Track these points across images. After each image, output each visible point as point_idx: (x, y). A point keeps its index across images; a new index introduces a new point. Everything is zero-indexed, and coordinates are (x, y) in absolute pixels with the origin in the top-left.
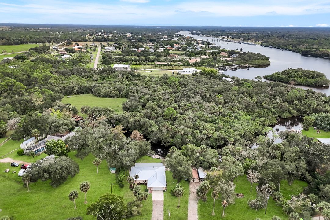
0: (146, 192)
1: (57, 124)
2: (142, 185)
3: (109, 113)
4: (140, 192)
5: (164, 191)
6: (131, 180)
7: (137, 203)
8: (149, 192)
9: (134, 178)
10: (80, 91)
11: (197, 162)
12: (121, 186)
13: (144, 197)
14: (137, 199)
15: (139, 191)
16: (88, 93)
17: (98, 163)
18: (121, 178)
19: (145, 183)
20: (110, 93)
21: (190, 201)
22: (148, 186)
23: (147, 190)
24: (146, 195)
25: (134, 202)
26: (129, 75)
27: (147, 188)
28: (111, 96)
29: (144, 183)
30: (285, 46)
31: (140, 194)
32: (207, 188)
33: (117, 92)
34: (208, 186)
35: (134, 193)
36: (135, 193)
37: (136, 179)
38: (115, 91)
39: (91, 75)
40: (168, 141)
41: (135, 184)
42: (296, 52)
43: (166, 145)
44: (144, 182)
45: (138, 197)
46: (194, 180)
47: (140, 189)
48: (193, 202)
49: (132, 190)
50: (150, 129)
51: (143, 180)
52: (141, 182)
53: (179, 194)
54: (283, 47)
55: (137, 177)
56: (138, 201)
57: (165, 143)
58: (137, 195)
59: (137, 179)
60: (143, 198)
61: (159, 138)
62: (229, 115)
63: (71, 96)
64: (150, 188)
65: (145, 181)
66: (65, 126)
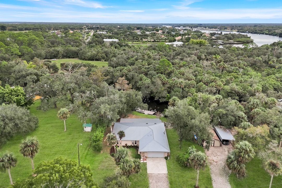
0: (136, 160)
1: (24, 73)
2: (131, 148)
3: (91, 68)
4: (127, 158)
5: (166, 158)
6: (112, 139)
7: (120, 180)
8: (142, 159)
9: (118, 137)
10: (65, 55)
11: (214, 116)
12: (97, 149)
13: (134, 168)
14: (121, 171)
15: (125, 157)
16: (73, 58)
17: (65, 115)
18: (96, 137)
19: (135, 145)
20: (96, 56)
21: (213, 177)
22: (140, 150)
23: (138, 157)
24: (138, 164)
25: (116, 178)
26: (117, 45)
27: (139, 153)
28: (97, 58)
29: (133, 145)
30: (261, 31)
31: (127, 161)
32: (251, 154)
33: (104, 55)
34: (250, 151)
35: (116, 160)
36: (118, 161)
37: (121, 137)
38: (101, 54)
39: (80, 45)
40: (164, 95)
41: (118, 147)
42: (273, 35)
43: (161, 100)
44: (133, 143)
45: (123, 169)
46: (213, 143)
47: (127, 153)
48: (220, 178)
49: (113, 156)
50: (140, 83)
51: (131, 141)
52: (129, 144)
53: (201, 165)
54: (259, 32)
55: (122, 135)
56: (124, 174)
57: (160, 98)
58: (122, 163)
59: (123, 139)
60: (132, 169)
61: (152, 92)
62: (235, 71)
63: (56, 59)
64: (144, 153)
65: (136, 143)
66: (34, 76)
